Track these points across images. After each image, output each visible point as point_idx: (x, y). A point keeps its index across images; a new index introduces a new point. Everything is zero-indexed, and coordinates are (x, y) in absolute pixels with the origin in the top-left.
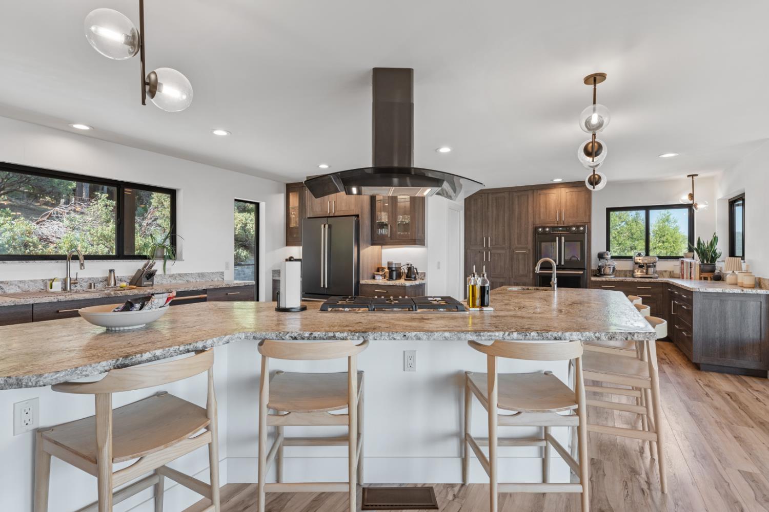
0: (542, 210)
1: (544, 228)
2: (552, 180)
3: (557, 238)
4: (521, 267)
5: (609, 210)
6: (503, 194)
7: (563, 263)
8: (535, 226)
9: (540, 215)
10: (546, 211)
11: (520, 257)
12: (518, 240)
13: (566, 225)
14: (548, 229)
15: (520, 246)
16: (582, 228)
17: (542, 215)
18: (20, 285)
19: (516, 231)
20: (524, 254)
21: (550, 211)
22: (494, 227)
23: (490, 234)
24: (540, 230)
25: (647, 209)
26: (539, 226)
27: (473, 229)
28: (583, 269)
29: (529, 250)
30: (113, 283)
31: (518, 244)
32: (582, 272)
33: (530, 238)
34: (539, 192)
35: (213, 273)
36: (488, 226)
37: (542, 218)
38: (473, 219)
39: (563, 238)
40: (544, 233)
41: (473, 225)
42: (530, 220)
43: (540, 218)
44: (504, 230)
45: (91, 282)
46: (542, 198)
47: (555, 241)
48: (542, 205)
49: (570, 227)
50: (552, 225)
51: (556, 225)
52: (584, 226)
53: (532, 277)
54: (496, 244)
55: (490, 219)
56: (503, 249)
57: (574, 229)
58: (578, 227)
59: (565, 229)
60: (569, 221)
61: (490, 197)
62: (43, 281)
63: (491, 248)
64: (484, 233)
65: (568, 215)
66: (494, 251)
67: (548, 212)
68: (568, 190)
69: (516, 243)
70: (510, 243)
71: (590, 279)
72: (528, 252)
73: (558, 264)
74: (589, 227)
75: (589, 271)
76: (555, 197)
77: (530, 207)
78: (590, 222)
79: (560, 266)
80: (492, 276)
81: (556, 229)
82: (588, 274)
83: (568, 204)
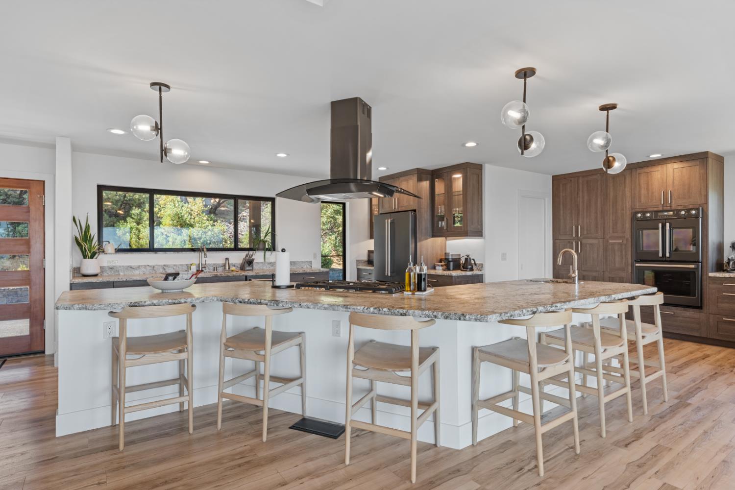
0: (643, 192)
1: (644, 213)
2: (649, 157)
3: (660, 225)
4: (617, 259)
6: (595, 177)
7: (668, 255)
8: (634, 210)
9: (640, 197)
10: (648, 193)
11: (616, 247)
12: (613, 228)
13: (674, 208)
14: (648, 215)
15: (615, 234)
16: (694, 212)
17: (642, 198)
18: (175, 268)
19: (611, 218)
20: (619, 243)
21: (652, 193)
22: (585, 214)
23: (580, 222)
24: (639, 215)
26: (638, 210)
27: (562, 217)
28: (696, 262)
29: (627, 240)
30: (227, 268)
31: (613, 232)
32: (693, 266)
33: (628, 225)
34: (638, 171)
35: (302, 262)
36: (579, 213)
37: (642, 202)
38: (561, 206)
39: (668, 224)
40: (645, 219)
41: (562, 212)
42: (628, 204)
43: (640, 201)
44: (596, 218)
45: (215, 266)
46: (643, 179)
47: (658, 228)
48: (643, 185)
49: (679, 211)
50: (655, 209)
51: (661, 209)
52: (697, 210)
53: (630, 271)
54: (588, 233)
55: (581, 205)
56: (596, 238)
57: (683, 213)
58: (688, 210)
59: (671, 213)
60: (679, 203)
61: (581, 180)
62: (187, 265)
63: (581, 238)
64: (573, 221)
65: (675, 197)
66: (584, 241)
67: (650, 194)
68: (676, 165)
69: (611, 232)
70: (604, 232)
71: (707, 274)
72: (625, 242)
73: (661, 255)
74: (705, 210)
75: (705, 264)
76: (659, 176)
77: (628, 190)
78: (707, 203)
79: (664, 259)
80: (583, 269)
81: (660, 214)
82: (705, 269)
83: (676, 182)
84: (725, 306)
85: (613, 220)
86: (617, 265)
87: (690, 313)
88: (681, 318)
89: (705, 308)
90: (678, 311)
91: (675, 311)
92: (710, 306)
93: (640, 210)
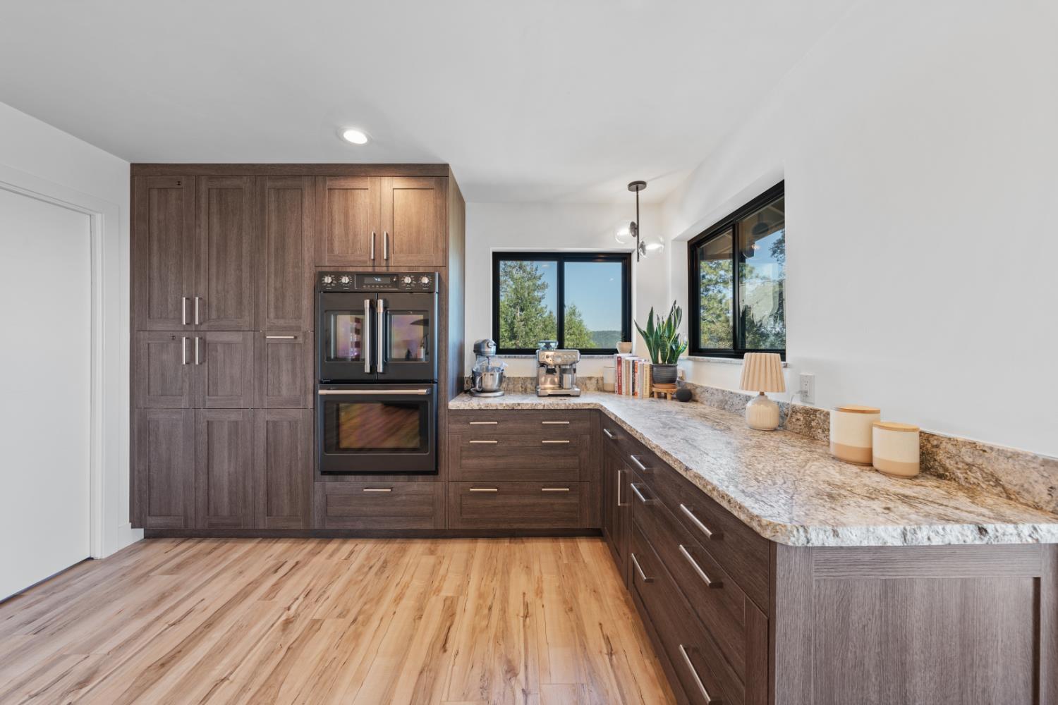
0: (338, 230)
1: (337, 275)
3: (367, 302)
4: (285, 378)
5: (498, 257)
6: (237, 182)
7: (380, 369)
8: (319, 269)
9: (331, 242)
10: (347, 234)
11: (283, 352)
12: (276, 308)
13: (392, 270)
14: (345, 280)
15: (281, 322)
16: (425, 280)
17: (336, 244)
19: (272, 282)
20: (288, 342)
21: (355, 235)
22: (214, 270)
23: (202, 288)
24: (328, 280)
25: (561, 258)
26: (327, 269)
27: (155, 274)
28: (428, 382)
29: (305, 334)
31: (277, 317)
32: (423, 391)
33: (306, 303)
34: (329, 183)
36: (198, 266)
37: (336, 253)
39: (381, 302)
40: (338, 290)
41: (155, 261)
42: (308, 254)
43: (331, 250)
44: (239, 280)
46: (337, 202)
47: (362, 311)
48: (338, 217)
49: (399, 276)
50: (360, 270)
51: (370, 270)
52: (431, 275)
53: (311, 406)
54: (219, 317)
55: (204, 248)
56: (238, 330)
57: (408, 280)
58: (417, 276)
59: (388, 280)
60: (401, 261)
61: (204, 187)
63: (204, 327)
64: (184, 286)
65: (395, 247)
66: (210, 337)
67: (351, 237)
68: (398, 183)
69: (272, 315)
70: (257, 315)
71: (446, 405)
72: (300, 340)
73: (367, 369)
74: (443, 277)
75: (442, 385)
76: (368, 200)
77: (307, 222)
78: (446, 266)
79: (374, 377)
80: (208, 404)
81: (367, 280)
82: (442, 394)
83: (397, 219)
84: (472, 463)
85: (276, 289)
86: (284, 392)
87: (419, 486)
88: (404, 498)
89: (442, 471)
90: (399, 484)
91: (394, 484)
92: (450, 468)
93: (332, 269)
